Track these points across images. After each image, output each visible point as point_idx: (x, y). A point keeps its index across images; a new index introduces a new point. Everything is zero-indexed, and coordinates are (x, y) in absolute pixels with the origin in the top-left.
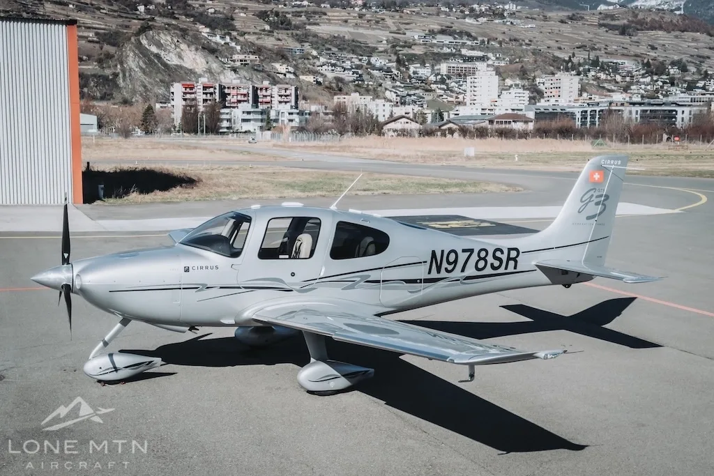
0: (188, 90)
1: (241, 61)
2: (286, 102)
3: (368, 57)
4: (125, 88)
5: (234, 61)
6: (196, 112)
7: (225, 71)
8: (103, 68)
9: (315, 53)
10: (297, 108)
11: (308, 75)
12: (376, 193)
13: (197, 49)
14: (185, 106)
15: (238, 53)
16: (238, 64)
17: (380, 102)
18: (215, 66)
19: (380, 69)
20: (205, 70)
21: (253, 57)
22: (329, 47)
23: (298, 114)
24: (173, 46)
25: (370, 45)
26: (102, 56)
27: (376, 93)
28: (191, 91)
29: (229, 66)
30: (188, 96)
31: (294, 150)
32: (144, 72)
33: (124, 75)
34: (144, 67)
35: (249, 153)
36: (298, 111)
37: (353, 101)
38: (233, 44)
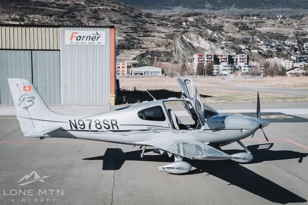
0: (200, 57)
1: (225, 44)
2: (243, 62)
3: (284, 41)
4: (176, 57)
5: (222, 44)
6: (203, 66)
7: (218, 49)
8: (167, 49)
9: (258, 40)
10: (248, 64)
11: (255, 50)
12: (249, 101)
13: (206, 40)
14: (199, 64)
15: (224, 41)
16: (224, 46)
17: (287, 61)
18: (213, 47)
19: (289, 46)
20: (209, 48)
21: (230, 42)
22: (266, 37)
23: (248, 67)
24: (196, 39)
25: (285, 35)
26: (167, 44)
27: (286, 57)
28: (201, 57)
29: (219, 46)
30: (200, 59)
31: (239, 83)
32: (184, 50)
33: (175, 52)
34: (184, 48)
35: (217, 84)
36: (248, 66)
37: (274, 61)
38: (222, 37)
